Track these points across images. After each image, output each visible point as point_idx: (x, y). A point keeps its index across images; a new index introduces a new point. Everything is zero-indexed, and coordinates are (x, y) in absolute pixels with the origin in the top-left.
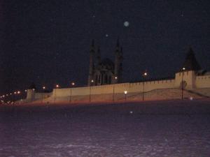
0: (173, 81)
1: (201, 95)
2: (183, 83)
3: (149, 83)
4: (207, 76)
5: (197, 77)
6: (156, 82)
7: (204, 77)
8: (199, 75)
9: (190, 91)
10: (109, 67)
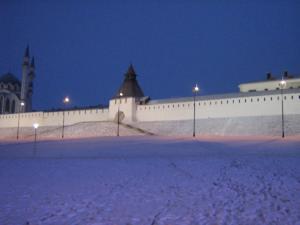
0: (105, 110)
1: (142, 131)
2: (120, 114)
3: (71, 112)
4: (152, 107)
5: (139, 107)
6: (82, 112)
7: (147, 107)
8: (141, 104)
9: (129, 126)
10: (12, 87)
